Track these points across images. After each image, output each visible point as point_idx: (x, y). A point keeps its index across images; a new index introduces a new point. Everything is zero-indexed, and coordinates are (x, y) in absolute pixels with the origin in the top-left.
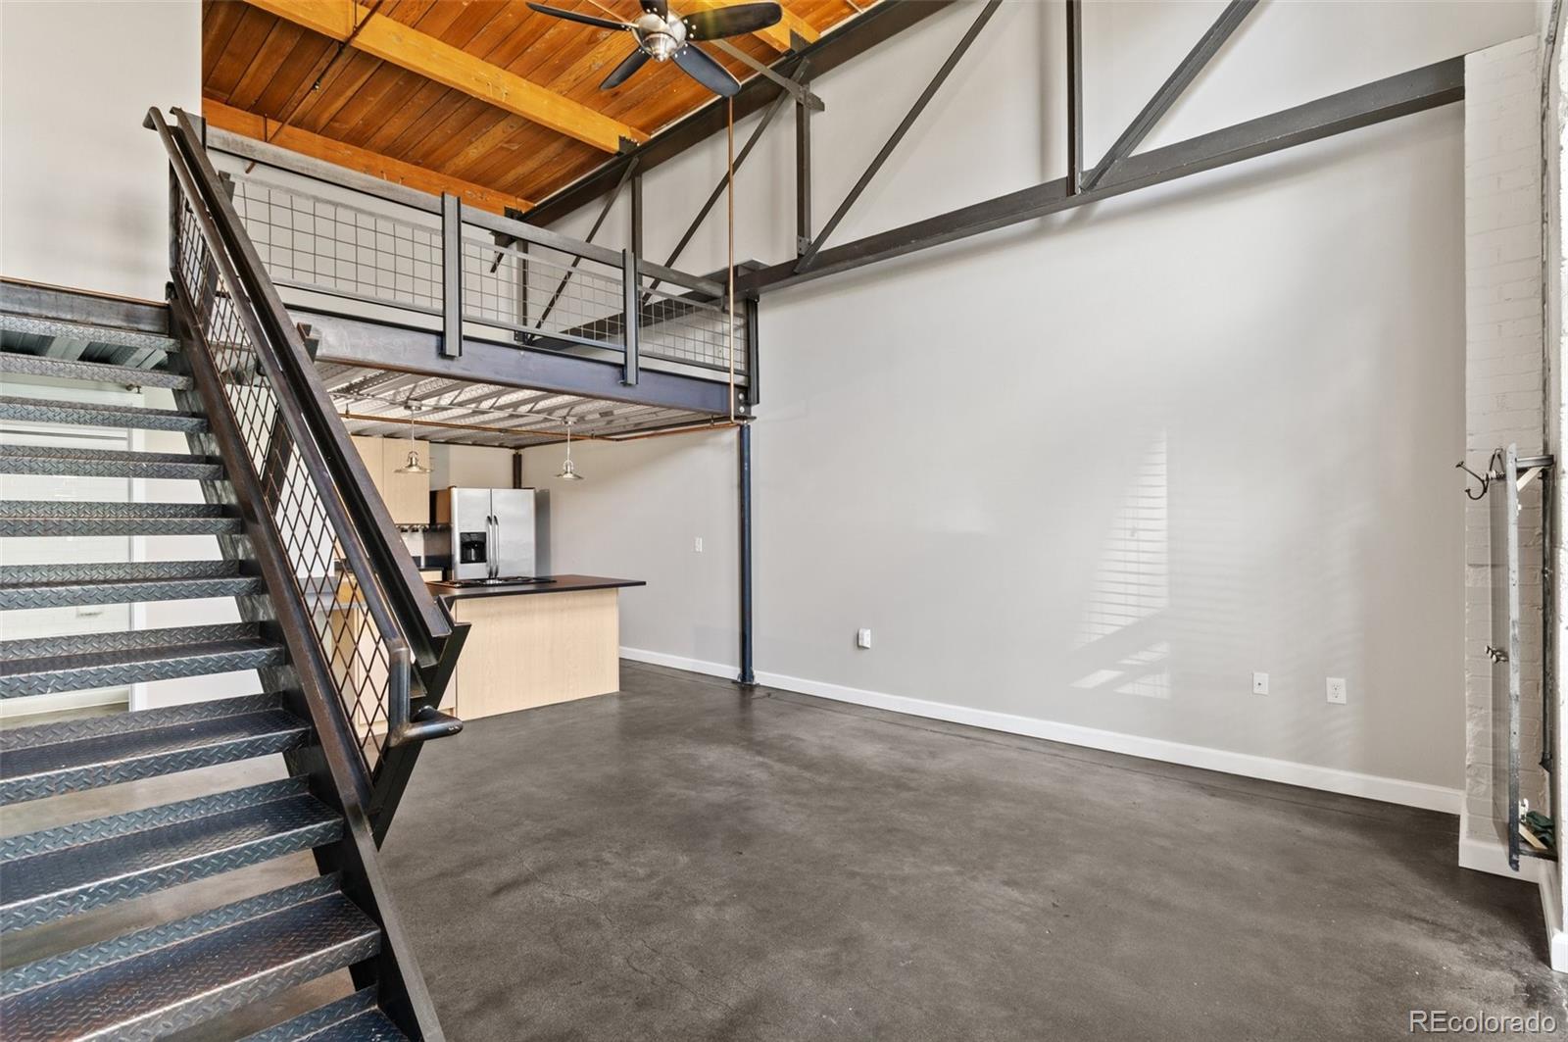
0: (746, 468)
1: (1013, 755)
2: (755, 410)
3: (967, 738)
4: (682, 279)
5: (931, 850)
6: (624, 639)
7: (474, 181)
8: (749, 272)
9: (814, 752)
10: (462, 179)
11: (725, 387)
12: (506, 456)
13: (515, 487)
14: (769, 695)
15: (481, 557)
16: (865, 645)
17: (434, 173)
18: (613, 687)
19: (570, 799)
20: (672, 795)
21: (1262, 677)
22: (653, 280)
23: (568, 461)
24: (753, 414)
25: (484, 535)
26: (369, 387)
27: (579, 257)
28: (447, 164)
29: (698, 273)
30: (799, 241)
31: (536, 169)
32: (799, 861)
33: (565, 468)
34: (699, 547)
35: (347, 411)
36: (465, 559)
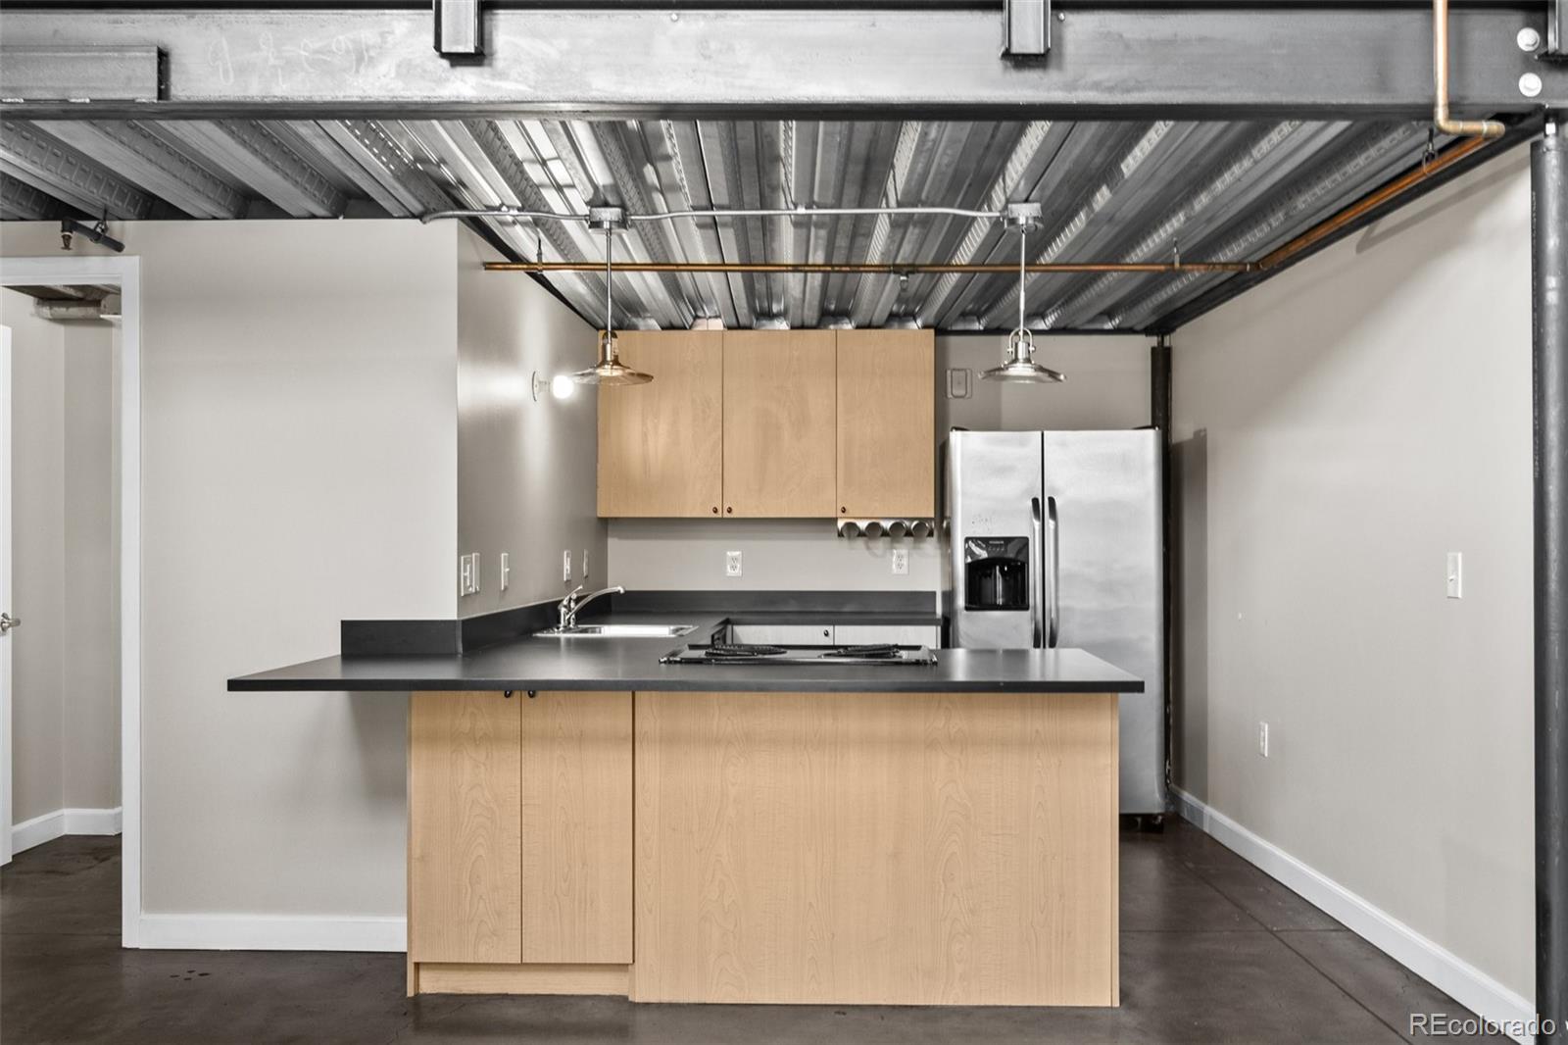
15: (1017, 599)
25: (1022, 546)
36: (978, 600)
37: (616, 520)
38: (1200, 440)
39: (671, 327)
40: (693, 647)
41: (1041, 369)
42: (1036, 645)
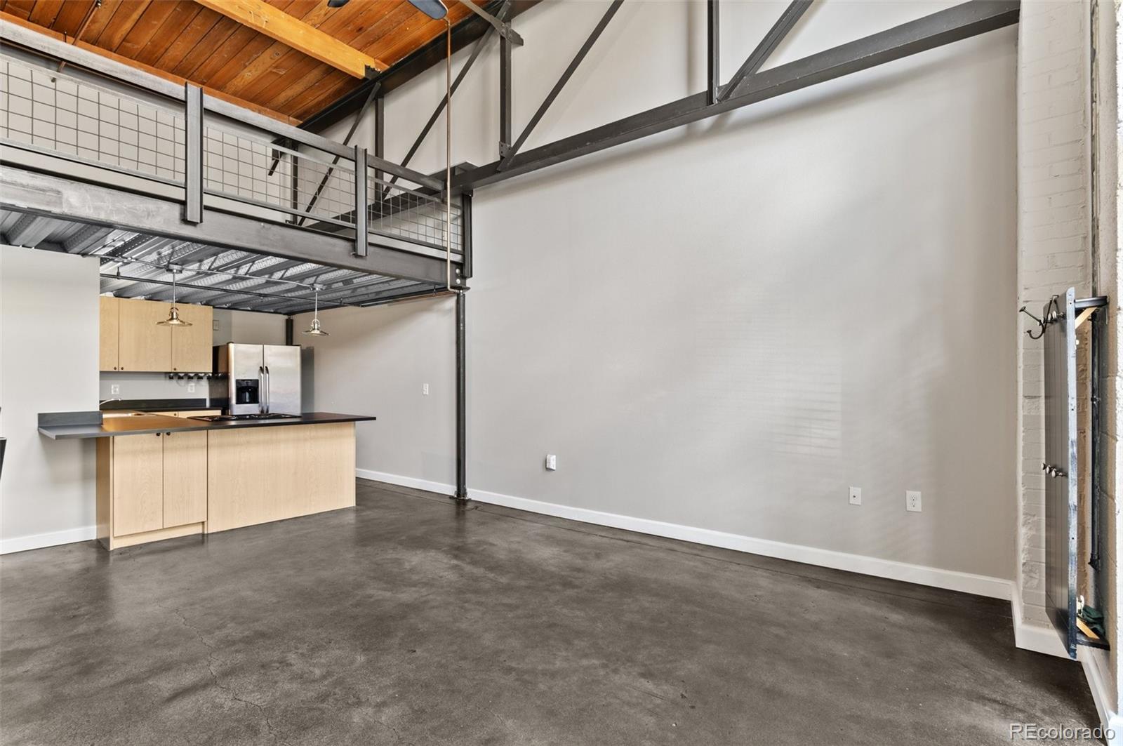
0: (462, 328)
1: (661, 555)
2: (469, 282)
3: (628, 541)
4: (415, 177)
5: (582, 643)
6: (359, 463)
7: (252, 100)
8: (462, 172)
9: (502, 556)
10: (242, 98)
11: (443, 263)
12: (281, 319)
13: (287, 344)
14: (477, 508)
15: (254, 399)
16: (552, 468)
17: (217, 92)
18: (351, 502)
19: (279, 602)
20: (370, 596)
21: (856, 491)
22: (392, 176)
23: (316, 320)
24: (467, 286)
25: (257, 382)
26: (129, 250)
27: (338, 156)
28: (228, 85)
29: (427, 171)
30: (501, 146)
31: (302, 93)
32: (465, 658)
33: (312, 326)
34: (426, 392)
35: (118, 273)
36: (240, 401)
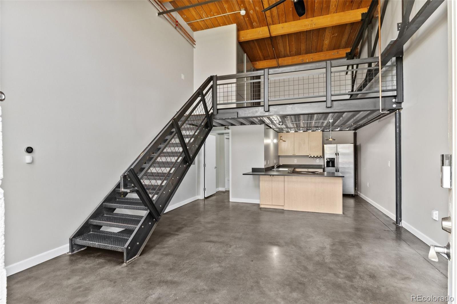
2: (402, 105)
10: (330, 50)
12: (352, 133)
15: (333, 166)
16: (435, 219)
25: (334, 159)
28: (323, 49)
31: (348, 37)
34: (389, 165)
36: (328, 166)
37: (281, 156)
38: (360, 145)
39: (287, 132)
40: (291, 171)
41: (333, 139)
42: (336, 172)
